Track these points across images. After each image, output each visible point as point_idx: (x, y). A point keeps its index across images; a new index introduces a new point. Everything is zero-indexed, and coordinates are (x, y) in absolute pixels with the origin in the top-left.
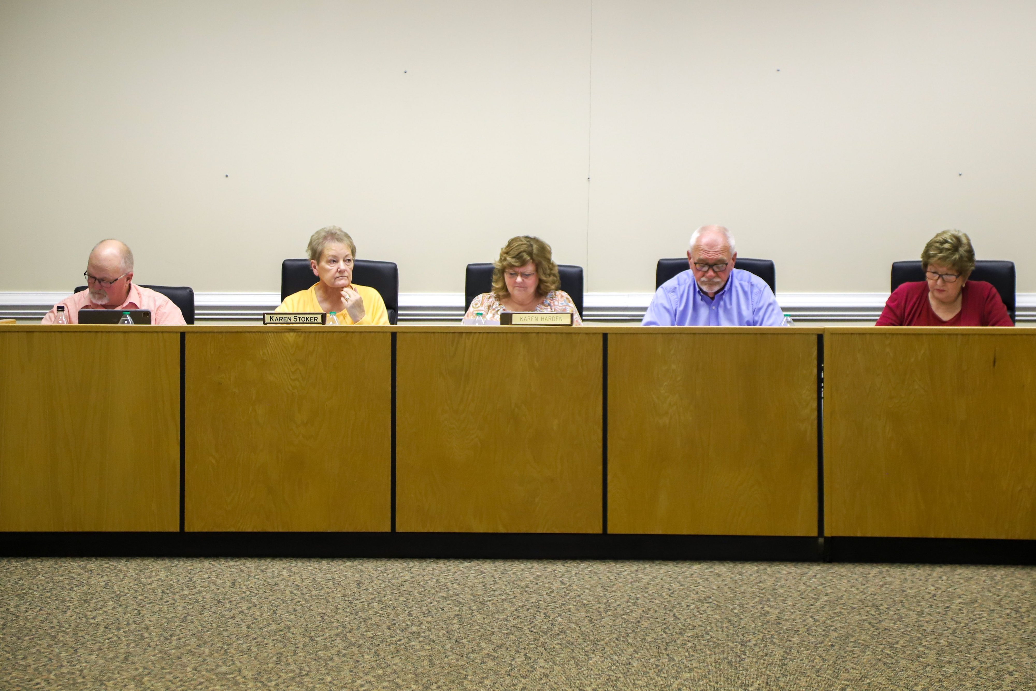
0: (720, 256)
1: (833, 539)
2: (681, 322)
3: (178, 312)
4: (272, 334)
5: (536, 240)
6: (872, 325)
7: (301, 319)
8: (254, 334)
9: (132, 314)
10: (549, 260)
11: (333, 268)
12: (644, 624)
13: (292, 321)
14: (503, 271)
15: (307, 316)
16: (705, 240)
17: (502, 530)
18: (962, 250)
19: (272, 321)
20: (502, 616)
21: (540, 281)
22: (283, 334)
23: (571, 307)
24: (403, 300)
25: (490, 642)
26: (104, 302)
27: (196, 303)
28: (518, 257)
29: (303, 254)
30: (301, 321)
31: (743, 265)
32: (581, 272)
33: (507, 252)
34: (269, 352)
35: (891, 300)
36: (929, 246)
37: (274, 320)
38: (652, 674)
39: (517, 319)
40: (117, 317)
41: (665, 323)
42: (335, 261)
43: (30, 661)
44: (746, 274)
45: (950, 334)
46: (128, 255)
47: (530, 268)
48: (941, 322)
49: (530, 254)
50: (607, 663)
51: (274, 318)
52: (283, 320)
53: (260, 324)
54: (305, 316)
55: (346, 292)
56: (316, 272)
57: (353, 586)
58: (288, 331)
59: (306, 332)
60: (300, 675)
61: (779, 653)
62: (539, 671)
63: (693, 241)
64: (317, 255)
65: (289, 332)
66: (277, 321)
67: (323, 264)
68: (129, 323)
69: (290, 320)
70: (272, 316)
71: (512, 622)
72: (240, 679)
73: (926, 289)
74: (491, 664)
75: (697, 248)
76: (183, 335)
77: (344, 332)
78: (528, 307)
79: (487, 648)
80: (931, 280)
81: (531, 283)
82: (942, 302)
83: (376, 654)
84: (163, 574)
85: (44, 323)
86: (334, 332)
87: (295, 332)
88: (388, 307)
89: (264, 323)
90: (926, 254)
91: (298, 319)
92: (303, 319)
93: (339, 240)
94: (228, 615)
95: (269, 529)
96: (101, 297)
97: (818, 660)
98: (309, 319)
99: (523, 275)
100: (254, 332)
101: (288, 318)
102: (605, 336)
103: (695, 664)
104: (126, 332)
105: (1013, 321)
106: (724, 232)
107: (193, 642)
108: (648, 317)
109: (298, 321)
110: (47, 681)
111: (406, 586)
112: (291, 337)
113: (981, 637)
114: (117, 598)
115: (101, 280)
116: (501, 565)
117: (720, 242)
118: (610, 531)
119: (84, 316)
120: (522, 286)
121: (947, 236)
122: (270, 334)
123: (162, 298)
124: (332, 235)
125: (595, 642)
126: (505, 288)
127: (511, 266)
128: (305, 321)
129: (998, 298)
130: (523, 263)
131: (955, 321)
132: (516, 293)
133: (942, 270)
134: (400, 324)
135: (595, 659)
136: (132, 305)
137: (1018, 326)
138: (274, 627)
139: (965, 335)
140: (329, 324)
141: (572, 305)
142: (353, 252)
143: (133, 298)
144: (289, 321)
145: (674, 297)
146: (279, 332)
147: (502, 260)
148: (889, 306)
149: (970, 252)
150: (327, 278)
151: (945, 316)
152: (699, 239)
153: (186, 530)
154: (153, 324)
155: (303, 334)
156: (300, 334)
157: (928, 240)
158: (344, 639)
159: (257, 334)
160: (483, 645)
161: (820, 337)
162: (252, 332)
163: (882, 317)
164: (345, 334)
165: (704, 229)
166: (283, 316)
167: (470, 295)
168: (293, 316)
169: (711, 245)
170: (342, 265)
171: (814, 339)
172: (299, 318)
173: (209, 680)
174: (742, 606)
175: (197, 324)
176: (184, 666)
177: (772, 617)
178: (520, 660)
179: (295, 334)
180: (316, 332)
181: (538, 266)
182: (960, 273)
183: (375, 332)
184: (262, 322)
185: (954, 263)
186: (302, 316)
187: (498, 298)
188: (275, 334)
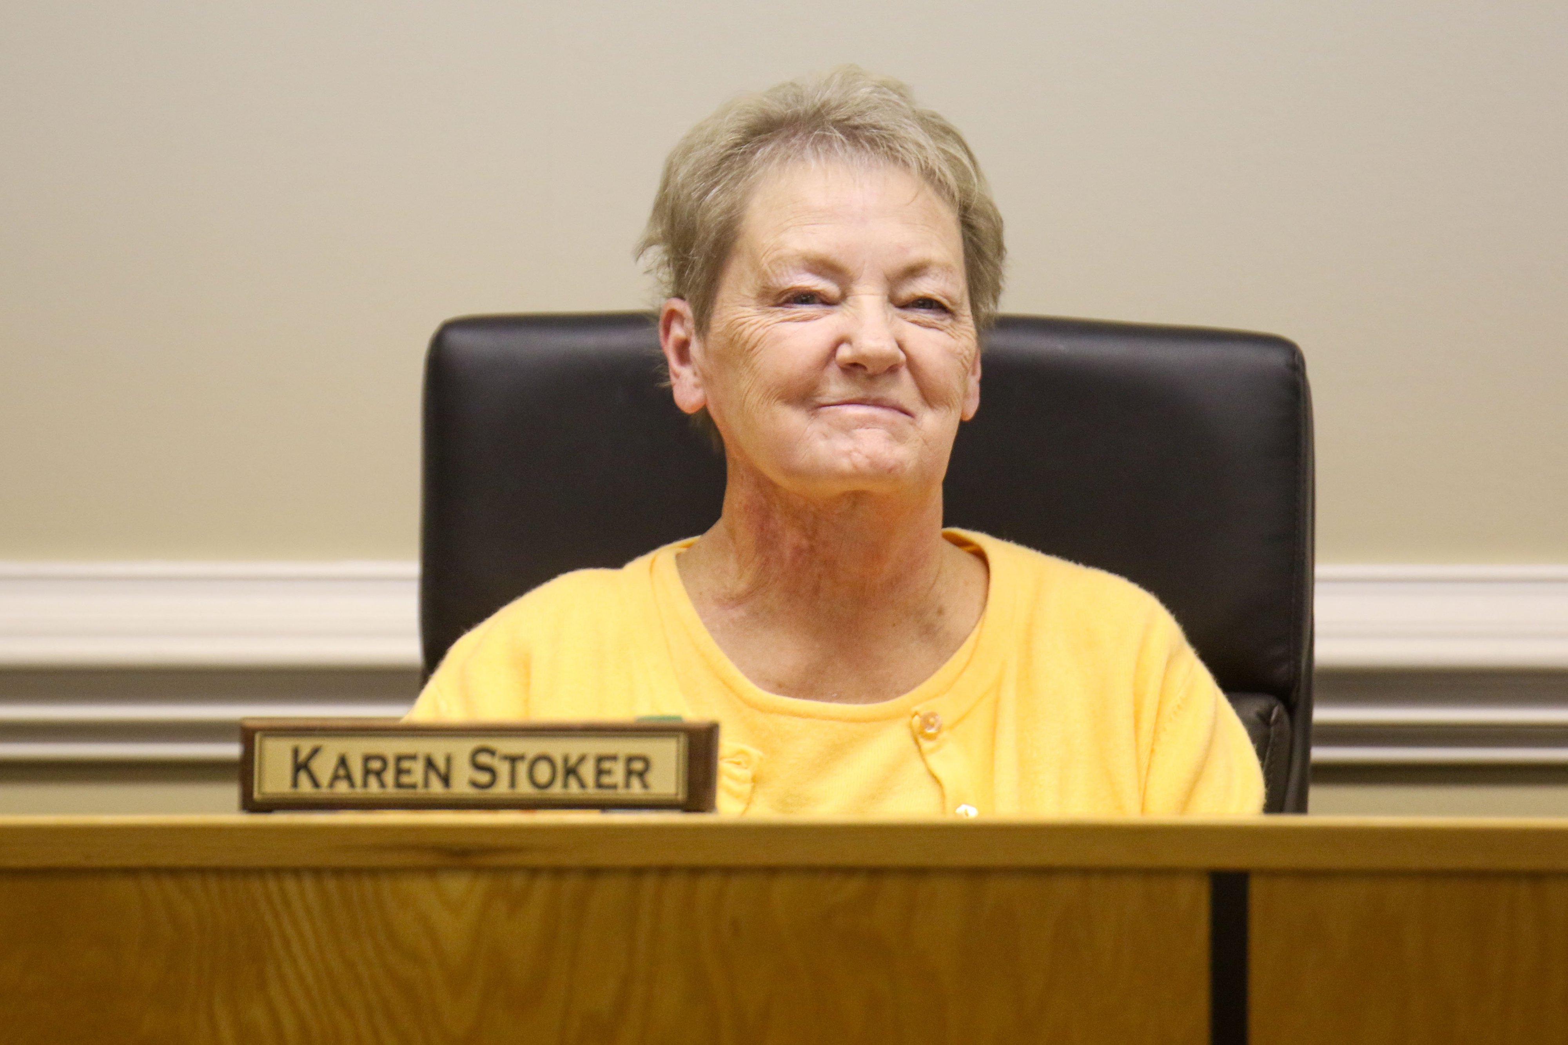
4: (308, 883)
7: (522, 768)
8: (169, 885)
13: (461, 787)
15: (574, 748)
19: (306, 787)
22: (386, 885)
30: (525, 788)
34: (289, 1024)
37: (324, 778)
51: (324, 767)
52: (389, 777)
53: (219, 806)
54: (557, 748)
58: (428, 860)
59: (559, 872)
65: (431, 871)
66: (342, 788)
69: (446, 780)
70: (306, 745)
77: (850, 871)
86: (772, 871)
87: (478, 870)
89: (249, 805)
91: (503, 769)
92: (543, 772)
98: (588, 771)
100: (174, 872)
101: (430, 764)
109: (502, 789)
122: (290, 885)
128: (557, 790)
144: (437, 788)
146: (358, 872)
155: (542, 886)
156: (518, 882)
159: (195, 884)
162: (156, 871)
164: (854, 886)
166: (390, 747)
168: (462, 749)
172: (513, 760)
179: (482, 884)
180: (638, 872)
183: (1086, 872)
184: (232, 793)
186: (530, 747)
188: (331, 884)
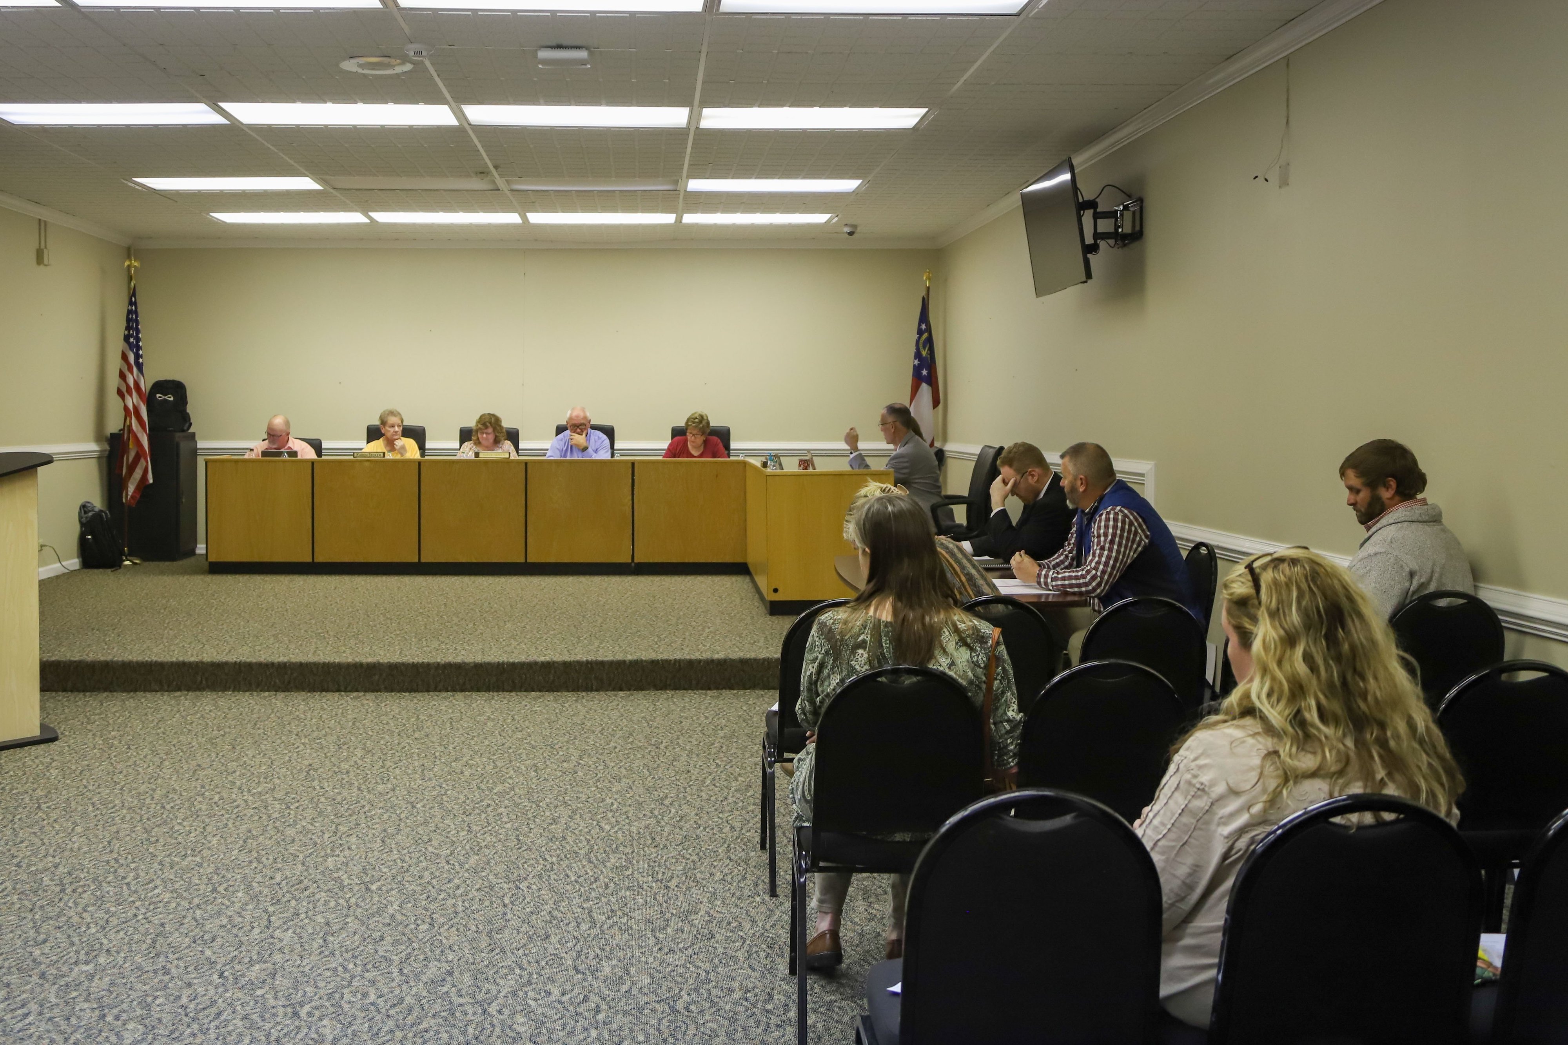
0: (582, 421)
1: (639, 564)
2: (565, 456)
3: (313, 451)
5: (494, 415)
6: (660, 458)
8: (348, 462)
9: (288, 453)
10: (500, 426)
11: (392, 430)
12: (538, 607)
14: (477, 431)
16: (574, 414)
17: (474, 561)
18: (704, 422)
20: (467, 604)
21: (496, 437)
23: (512, 449)
24: (429, 445)
25: (458, 617)
26: (275, 446)
27: (323, 447)
28: (484, 424)
29: (377, 422)
31: (595, 428)
32: (518, 431)
33: (478, 422)
34: (355, 472)
35: (670, 445)
36: (688, 420)
38: (535, 632)
39: (481, 455)
40: (280, 454)
41: (557, 457)
42: (393, 426)
43: (225, 626)
44: (598, 432)
45: (696, 463)
46: (287, 423)
47: (490, 430)
48: (694, 457)
49: (490, 423)
50: (514, 627)
53: (352, 457)
55: (397, 442)
56: (383, 431)
57: (396, 589)
60: (358, 634)
61: (600, 620)
62: (479, 631)
63: (568, 415)
64: (383, 422)
67: (387, 428)
68: (286, 457)
71: (472, 607)
72: (326, 636)
73: (686, 441)
74: (455, 628)
75: (571, 418)
76: (313, 463)
78: (489, 448)
79: (455, 620)
80: (689, 437)
81: (491, 438)
82: (694, 447)
83: (399, 623)
84: (301, 583)
85: (246, 457)
88: (420, 449)
90: (687, 423)
93: (395, 416)
94: (329, 603)
95: (357, 560)
96: (274, 444)
97: (618, 624)
99: (487, 433)
102: (526, 464)
103: (557, 627)
104: (285, 461)
105: (729, 456)
106: (583, 410)
107: (308, 617)
108: (549, 453)
110: (231, 637)
111: (423, 589)
112: (367, 464)
113: (700, 610)
114: (275, 596)
115: (273, 436)
116: (473, 578)
117: (582, 415)
118: (529, 561)
119: (265, 454)
120: (486, 439)
121: (696, 415)
122: (356, 462)
123: (305, 444)
124: (392, 413)
125: (510, 617)
126: (478, 439)
127: (480, 429)
129: (721, 445)
130: (487, 427)
131: (701, 456)
132: (483, 442)
133: (695, 432)
134: (426, 458)
135: (508, 625)
136: (290, 448)
137: (732, 458)
138: (350, 610)
139: (703, 463)
140: (387, 457)
141: (512, 447)
142: (402, 422)
143: (290, 444)
145: (562, 443)
146: (363, 462)
147: (477, 425)
148: (669, 449)
149: (708, 423)
150: (389, 435)
151: (695, 453)
152: (571, 414)
153: (315, 561)
154: (299, 457)
155: (372, 463)
156: (370, 463)
157: (688, 417)
158: (384, 615)
160: (454, 618)
161: (633, 464)
163: (666, 454)
165: (573, 409)
167: (462, 442)
169: (577, 417)
170: (396, 429)
171: (630, 465)
173: (311, 637)
174: (588, 597)
175: (323, 457)
176: (300, 629)
177: (602, 603)
178: (471, 625)
181: (494, 429)
182: (703, 433)
184: (356, 457)
185: (700, 429)
187: (475, 444)
188: (359, 462)
